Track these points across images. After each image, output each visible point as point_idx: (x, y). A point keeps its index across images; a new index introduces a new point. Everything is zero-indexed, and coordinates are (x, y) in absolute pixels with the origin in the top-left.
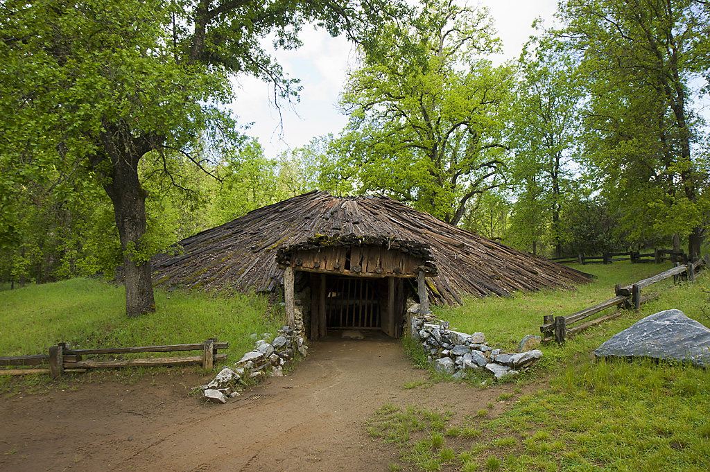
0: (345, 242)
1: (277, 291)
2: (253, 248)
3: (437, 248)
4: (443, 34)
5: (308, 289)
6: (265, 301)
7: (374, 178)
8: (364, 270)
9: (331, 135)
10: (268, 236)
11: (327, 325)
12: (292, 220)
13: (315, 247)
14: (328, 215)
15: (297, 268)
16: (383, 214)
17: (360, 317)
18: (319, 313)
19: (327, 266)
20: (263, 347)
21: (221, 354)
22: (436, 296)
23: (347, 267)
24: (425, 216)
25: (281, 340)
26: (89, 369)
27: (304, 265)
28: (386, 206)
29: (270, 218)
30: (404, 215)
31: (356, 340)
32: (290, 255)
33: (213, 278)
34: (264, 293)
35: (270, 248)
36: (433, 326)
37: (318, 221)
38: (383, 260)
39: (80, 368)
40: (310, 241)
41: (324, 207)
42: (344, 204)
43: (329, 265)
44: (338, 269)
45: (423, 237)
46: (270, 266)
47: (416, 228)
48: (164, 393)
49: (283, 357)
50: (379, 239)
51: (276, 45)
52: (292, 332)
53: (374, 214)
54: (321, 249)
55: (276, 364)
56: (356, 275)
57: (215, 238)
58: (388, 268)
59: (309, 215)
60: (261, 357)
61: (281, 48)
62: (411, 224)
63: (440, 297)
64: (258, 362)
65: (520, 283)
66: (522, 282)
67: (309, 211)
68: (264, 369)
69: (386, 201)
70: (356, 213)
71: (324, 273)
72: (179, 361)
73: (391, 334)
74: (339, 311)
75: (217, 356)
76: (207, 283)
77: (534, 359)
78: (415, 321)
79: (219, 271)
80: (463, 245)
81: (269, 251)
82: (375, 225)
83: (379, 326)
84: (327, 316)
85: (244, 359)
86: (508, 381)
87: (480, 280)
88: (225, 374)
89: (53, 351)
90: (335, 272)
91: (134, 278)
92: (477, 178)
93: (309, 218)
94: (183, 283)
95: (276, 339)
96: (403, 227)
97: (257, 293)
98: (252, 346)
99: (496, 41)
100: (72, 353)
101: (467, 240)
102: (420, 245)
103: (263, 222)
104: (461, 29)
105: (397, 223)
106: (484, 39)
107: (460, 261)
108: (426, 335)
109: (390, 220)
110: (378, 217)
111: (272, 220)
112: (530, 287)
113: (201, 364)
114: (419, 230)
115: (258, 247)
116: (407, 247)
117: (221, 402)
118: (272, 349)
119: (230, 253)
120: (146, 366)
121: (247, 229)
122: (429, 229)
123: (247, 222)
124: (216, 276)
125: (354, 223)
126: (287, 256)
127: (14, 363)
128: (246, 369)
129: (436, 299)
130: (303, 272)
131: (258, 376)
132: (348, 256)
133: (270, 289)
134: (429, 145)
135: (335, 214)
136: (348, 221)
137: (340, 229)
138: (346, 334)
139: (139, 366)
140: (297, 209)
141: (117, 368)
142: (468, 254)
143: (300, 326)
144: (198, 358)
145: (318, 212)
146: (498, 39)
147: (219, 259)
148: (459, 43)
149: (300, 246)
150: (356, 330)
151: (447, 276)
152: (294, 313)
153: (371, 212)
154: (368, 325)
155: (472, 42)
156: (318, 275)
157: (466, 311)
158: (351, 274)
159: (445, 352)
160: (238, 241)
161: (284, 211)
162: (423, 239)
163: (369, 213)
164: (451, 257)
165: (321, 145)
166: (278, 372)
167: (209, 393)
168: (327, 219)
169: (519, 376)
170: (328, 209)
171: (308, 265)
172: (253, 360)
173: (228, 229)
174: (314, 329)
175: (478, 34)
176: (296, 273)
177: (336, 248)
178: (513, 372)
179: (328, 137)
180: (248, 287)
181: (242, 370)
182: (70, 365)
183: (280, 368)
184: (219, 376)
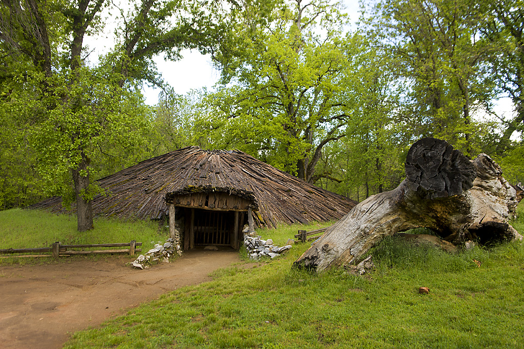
0: (205, 190)
1: (164, 218)
2: (146, 191)
3: (271, 192)
4: (301, 8)
5: (183, 218)
6: (156, 224)
7: (238, 131)
8: (216, 207)
9: (205, 88)
10: (155, 182)
11: (195, 242)
12: (172, 170)
13: (187, 193)
14: (198, 167)
15: (177, 205)
16: (238, 166)
17: (217, 238)
18: (189, 234)
19: (195, 204)
20: (158, 247)
21: (138, 248)
22: (262, 223)
23: (207, 204)
24: (268, 168)
25: (168, 244)
26: (71, 254)
27: (181, 203)
28: (241, 160)
29: (156, 167)
30: (253, 167)
31: (213, 250)
32: (173, 197)
33: (122, 210)
34: (156, 220)
35: (157, 190)
36: (252, 238)
37: (191, 171)
38: (228, 201)
39: (68, 254)
40: (185, 190)
41: (196, 159)
42: (210, 158)
43: (196, 203)
44: (201, 206)
45: (263, 184)
46: (158, 203)
47: (259, 177)
48: (113, 265)
49: (169, 253)
50: (225, 189)
51: (165, 59)
52: (174, 241)
53: (231, 166)
54: (192, 194)
55: (166, 256)
56: (212, 209)
57: (118, 182)
58: (229, 205)
59: (184, 166)
60: (158, 252)
61: (169, 61)
62: (257, 174)
63: (264, 224)
64: (157, 254)
65: (319, 216)
66: (321, 216)
67: (185, 162)
68: (159, 258)
69: (241, 155)
70: (219, 166)
71: (194, 208)
72: (117, 251)
73: (235, 248)
74: (203, 233)
75: (136, 249)
76: (118, 213)
77: (288, 249)
78: (246, 236)
79: (125, 205)
80: (290, 190)
81: (157, 193)
82: (231, 175)
83: (229, 243)
84: (195, 236)
85: (149, 252)
86: (275, 258)
87: (293, 214)
88: (141, 257)
89: (54, 246)
90: (199, 207)
91: (84, 209)
92: (332, 127)
93: (184, 168)
94: (103, 213)
95: (165, 244)
96: (251, 176)
97: (151, 220)
98: (153, 247)
99: (345, 16)
100: (63, 247)
101: (294, 186)
102: (249, 193)
103: (151, 170)
104: (317, 4)
105: (247, 174)
106: (335, 13)
107: (284, 201)
108: (248, 243)
109: (242, 170)
110: (233, 168)
111: (158, 169)
112: (325, 219)
113: (128, 253)
114: (262, 179)
115: (149, 189)
116: (241, 194)
117: (141, 269)
118: (163, 249)
119: (131, 194)
120: (100, 254)
121: (140, 175)
122: (269, 178)
123: (140, 170)
124: (124, 209)
125: (216, 173)
126: (171, 198)
127: (35, 251)
128: (151, 257)
129: (261, 225)
130: (180, 207)
131: (157, 260)
132: (207, 198)
133: (159, 217)
134: (286, 102)
135: (203, 166)
136: (212, 172)
137: (206, 178)
138: (207, 248)
139: (97, 253)
140: (176, 161)
141: (86, 255)
142: (291, 197)
143: (178, 239)
144: (127, 250)
145: (191, 163)
146: (347, 15)
147: (124, 198)
148: (315, 15)
149: (179, 192)
150: (214, 245)
151: (272, 211)
152: (174, 231)
153: (230, 165)
154: (222, 243)
155: (325, 14)
156: (190, 209)
157: (277, 231)
158: (209, 209)
159: (255, 250)
160: (134, 185)
161: (166, 162)
162: (263, 186)
163: (228, 164)
164: (278, 198)
165: (197, 96)
166: (166, 260)
167: (135, 265)
168: (198, 170)
169: (280, 256)
170: (198, 162)
171: (184, 203)
172: (154, 253)
173: (126, 175)
174: (186, 244)
175: (331, 9)
176: (176, 208)
177: (200, 194)
178: (278, 255)
179: (202, 90)
180: (145, 216)
181: (149, 257)
182: (62, 253)
183: (168, 258)
184: (139, 258)
